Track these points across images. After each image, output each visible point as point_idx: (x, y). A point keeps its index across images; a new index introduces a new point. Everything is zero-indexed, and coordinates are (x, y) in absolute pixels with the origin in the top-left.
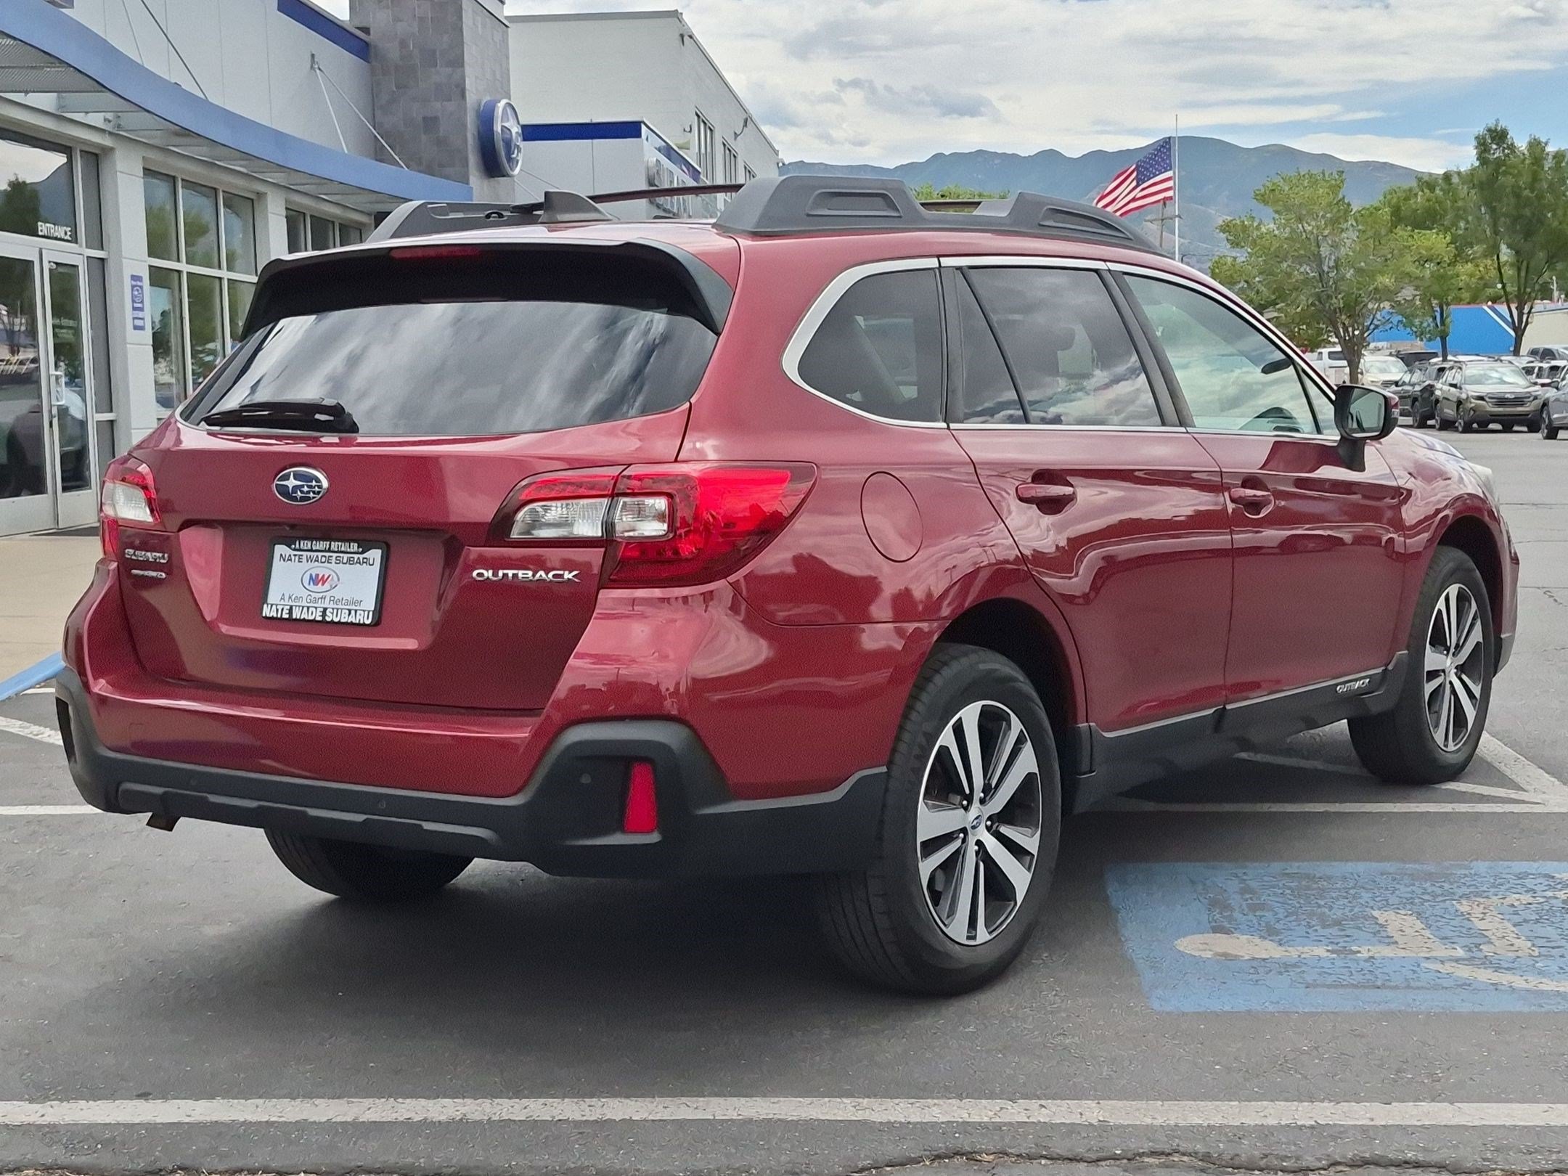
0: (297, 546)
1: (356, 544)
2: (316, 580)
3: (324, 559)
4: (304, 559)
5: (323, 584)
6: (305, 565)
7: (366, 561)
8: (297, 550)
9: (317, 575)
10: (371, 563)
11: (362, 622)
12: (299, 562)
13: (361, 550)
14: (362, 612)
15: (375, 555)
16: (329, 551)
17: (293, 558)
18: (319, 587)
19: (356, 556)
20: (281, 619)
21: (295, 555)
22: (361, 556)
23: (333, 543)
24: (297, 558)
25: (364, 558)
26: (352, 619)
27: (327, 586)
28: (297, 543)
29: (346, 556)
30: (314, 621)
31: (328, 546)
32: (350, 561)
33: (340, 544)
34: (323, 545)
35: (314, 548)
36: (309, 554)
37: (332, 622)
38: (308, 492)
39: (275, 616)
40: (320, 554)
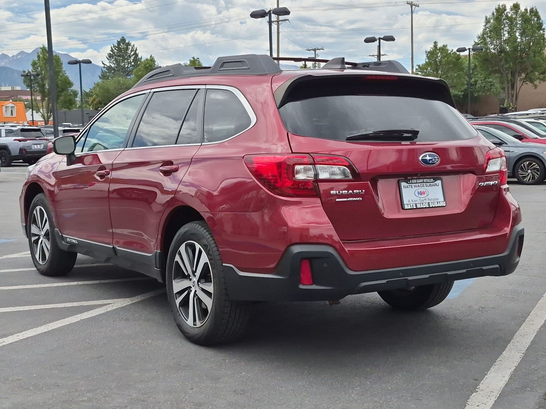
0: (411, 182)
1: (432, 179)
2: (421, 193)
3: (421, 186)
4: (413, 187)
5: (424, 195)
6: (414, 189)
7: (436, 185)
8: (411, 183)
9: (421, 192)
10: (438, 185)
11: (442, 206)
12: (412, 188)
13: (434, 181)
14: (442, 202)
15: (439, 182)
16: (424, 182)
17: (409, 187)
18: (423, 196)
19: (432, 183)
20: (413, 209)
21: (409, 186)
22: (434, 183)
23: (424, 180)
24: (410, 186)
25: (435, 184)
26: (439, 205)
27: (425, 195)
28: (411, 181)
29: (428, 184)
30: (426, 208)
31: (423, 181)
32: (430, 185)
33: (427, 180)
34: (421, 181)
35: (418, 182)
36: (415, 184)
37: (433, 207)
38: (435, 161)
39: (410, 208)
40: (419, 184)
